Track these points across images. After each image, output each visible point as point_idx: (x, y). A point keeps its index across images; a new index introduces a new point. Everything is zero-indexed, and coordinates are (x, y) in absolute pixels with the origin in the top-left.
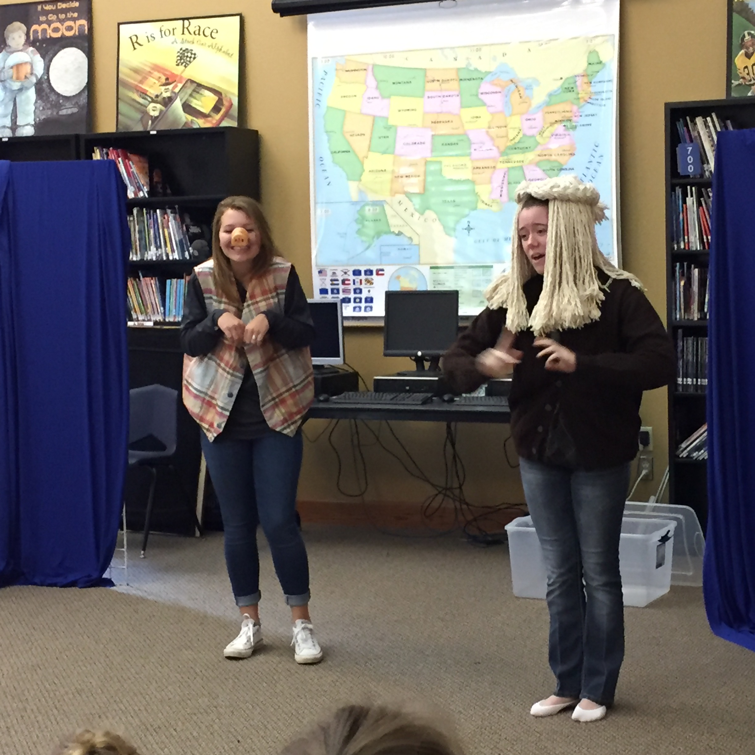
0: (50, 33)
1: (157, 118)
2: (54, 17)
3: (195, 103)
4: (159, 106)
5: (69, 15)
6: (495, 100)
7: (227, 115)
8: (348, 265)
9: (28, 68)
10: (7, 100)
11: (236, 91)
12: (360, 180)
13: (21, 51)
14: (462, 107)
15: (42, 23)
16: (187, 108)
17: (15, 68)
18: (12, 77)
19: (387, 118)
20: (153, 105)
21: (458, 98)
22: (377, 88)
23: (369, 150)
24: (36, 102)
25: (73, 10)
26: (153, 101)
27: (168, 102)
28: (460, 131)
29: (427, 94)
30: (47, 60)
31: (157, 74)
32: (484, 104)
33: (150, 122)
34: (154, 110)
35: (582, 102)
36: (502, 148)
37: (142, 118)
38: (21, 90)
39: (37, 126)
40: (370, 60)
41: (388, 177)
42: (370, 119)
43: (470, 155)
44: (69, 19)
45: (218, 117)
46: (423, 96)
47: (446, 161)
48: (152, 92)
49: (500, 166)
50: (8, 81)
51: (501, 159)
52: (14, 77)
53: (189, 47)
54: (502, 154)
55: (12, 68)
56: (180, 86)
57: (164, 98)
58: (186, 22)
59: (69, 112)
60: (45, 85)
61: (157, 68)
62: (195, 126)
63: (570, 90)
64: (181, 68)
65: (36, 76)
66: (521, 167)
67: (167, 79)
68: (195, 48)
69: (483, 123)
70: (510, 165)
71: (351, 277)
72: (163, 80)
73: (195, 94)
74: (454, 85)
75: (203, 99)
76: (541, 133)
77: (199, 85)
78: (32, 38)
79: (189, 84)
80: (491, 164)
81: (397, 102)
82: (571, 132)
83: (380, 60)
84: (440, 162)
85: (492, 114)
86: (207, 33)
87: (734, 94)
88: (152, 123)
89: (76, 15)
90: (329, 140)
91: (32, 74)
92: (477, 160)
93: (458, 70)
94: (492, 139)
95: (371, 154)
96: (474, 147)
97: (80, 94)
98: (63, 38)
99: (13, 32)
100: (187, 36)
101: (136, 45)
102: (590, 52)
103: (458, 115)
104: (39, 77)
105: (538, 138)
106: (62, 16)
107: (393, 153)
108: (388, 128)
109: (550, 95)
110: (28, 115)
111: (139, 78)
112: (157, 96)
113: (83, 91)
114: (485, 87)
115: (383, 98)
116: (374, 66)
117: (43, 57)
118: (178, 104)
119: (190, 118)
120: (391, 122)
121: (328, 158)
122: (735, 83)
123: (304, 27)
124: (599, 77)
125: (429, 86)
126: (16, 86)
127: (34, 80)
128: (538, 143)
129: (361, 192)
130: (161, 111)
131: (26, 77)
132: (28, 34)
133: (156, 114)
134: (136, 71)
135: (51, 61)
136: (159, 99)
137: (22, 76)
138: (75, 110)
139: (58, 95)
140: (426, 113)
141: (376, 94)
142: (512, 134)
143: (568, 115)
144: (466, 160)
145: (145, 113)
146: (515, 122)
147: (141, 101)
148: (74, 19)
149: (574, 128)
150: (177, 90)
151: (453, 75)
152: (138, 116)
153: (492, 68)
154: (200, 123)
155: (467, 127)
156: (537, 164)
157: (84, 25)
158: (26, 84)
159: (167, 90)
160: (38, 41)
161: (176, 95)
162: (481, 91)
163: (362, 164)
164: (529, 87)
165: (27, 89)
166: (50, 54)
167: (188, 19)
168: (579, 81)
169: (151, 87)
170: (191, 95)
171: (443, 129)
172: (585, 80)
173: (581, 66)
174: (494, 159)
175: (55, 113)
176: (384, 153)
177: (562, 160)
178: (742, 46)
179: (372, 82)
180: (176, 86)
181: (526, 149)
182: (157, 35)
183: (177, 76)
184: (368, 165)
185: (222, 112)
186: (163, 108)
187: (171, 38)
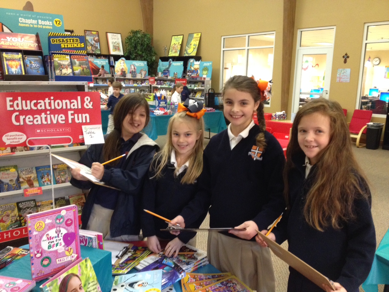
122: (88, 51)
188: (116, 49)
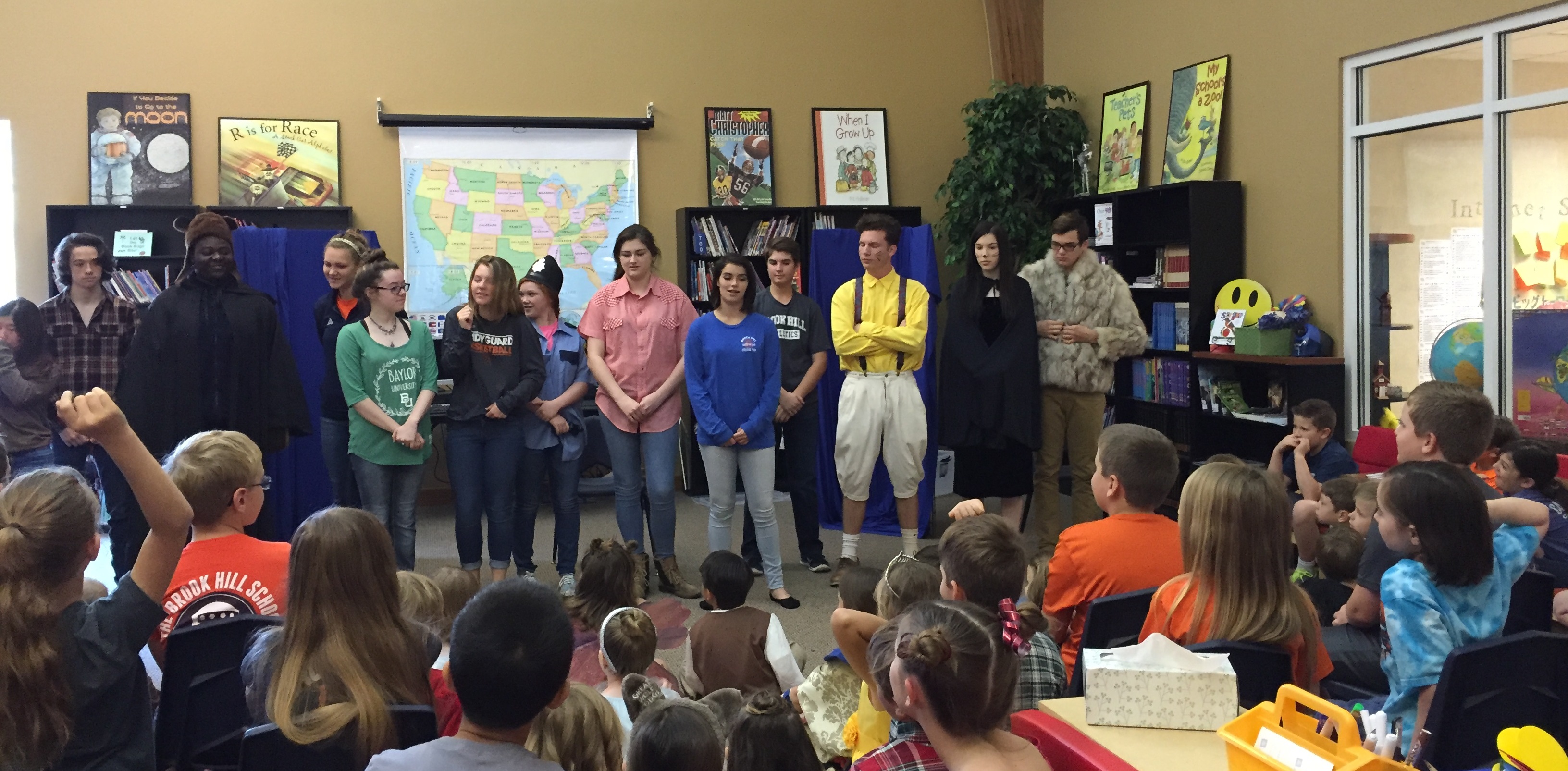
0: (146, 119)
1: (260, 196)
2: (152, 107)
3: (297, 186)
4: (261, 186)
5: (168, 107)
6: (550, 198)
7: (328, 197)
8: (434, 312)
9: (124, 148)
10: (101, 173)
11: (337, 180)
12: (444, 250)
13: (116, 132)
14: (524, 201)
15: (139, 111)
16: (289, 189)
17: (109, 147)
18: (106, 154)
19: (466, 206)
20: (255, 185)
21: (521, 196)
22: (457, 184)
23: (451, 228)
24: (133, 176)
25: (172, 103)
26: (255, 182)
27: (270, 184)
28: (524, 218)
29: (498, 191)
30: (144, 142)
31: (258, 161)
32: (542, 200)
33: (253, 199)
34: (257, 189)
35: (612, 203)
36: (556, 230)
37: (245, 196)
38: (116, 165)
39: (135, 196)
40: (452, 164)
41: (467, 248)
42: (452, 207)
43: (531, 235)
44: (167, 110)
45: (320, 198)
46: (495, 192)
47: (513, 238)
48: (254, 175)
49: (554, 243)
50: (102, 157)
51: (555, 238)
52: (109, 153)
53: (290, 142)
54: (557, 234)
55: (106, 145)
56: (282, 171)
57: (266, 180)
58: (287, 123)
59: (170, 186)
60: (142, 163)
61: (259, 156)
62: (300, 204)
63: (603, 194)
64: (283, 158)
65: (133, 155)
66: (570, 245)
67: (269, 165)
68: (296, 144)
69: (542, 213)
70: (562, 243)
71: (437, 321)
72: (265, 165)
73: (296, 179)
74: (519, 186)
75: (304, 183)
76: (584, 221)
77: (301, 173)
78: (127, 122)
79: (290, 170)
80: (547, 241)
81: (473, 195)
82: (605, 222)
83: (459, 164)
84: (508, 239)
85: (548, 207)
86: (307, 132)
87: (714, 204)
88: (256, 199)
89: (174, 107)
90: (417, 220)
91: (128, 152)
92: (537, 238)
93: (521, 176)
94: (548, 224)
95: (453, 232)
96: (534, 229)
97: (180, 172)
98: (161, 125)
99: (108, 114)
100: (287, 132)
101: (237, 137)
102: (617, 171)
103: (523, 207)
104: (136, 155)
105: (581, 225)
106: (161, 107)
107: (471, 231)
108: (468, 213)
109: (589, 197)
110: (126, 186)
111: (241, 163)
112: (259, 178)
113: (185, 169)
114: (542, 189)
115: (463, 191)
116: (455, 168)
117: (140, 139)
118: (280, 186)
119: (293, 197)
120: (469, 209)
121: (417, 232)
122: (713, 197)
123: (396, 136)
124: (623, 188)
125: (499, 185)
126: (111, 161)
127: (131, 158)
128: (581, 229)
129: (445, 258)
130: (264, 191)
131: (121, 155)
132: (122, 119)
133: (259, 192)
134: (238, 157)
135: (148, 143)
136: (262, 181)
137: (117, 152)
138: (176, 185)
139: (157, 171)
140: (496, 204)
141: (457, 188)
142: (562, 222)
143: (603, 211)
144: (528, 239)
145: (248, 191)
146: (564, 214)
147: (243, 181)
148: (173, 111)
149: (607, 220)
150: (279, 175)
151: (517, 179)
152: (242, 193)
153: (548, 176)
154: (302, 202)
155: (529, 215)
156: (581, 243)
157: (183, 117)
158: (122, 160)
159: (269, 174)
160: (134, 125)
161: (279, 179)
162: (540, 191)
163: (446, 238)
164: (574, 191)
165: (123, 164)
166: (148, 137)
167: (288, 120)
168: (610, 189)
169: (253, 171)
170: (293, 180)
171: (510, 216)
172: (614, 188)
173: (611, 180)
174: (550, 239)
175: (154, 187)
176: (464, 231)
177: (599, 240)
178: (717, 174)
179: (453, 179)
180: (278, 172)
181: (572, 233)
182: (259, 130)
183: (278, 163)
184: (450, 239)
185: (323, 195)
186: (266, 188)
187: (272, 134)
188: (854, 178)
